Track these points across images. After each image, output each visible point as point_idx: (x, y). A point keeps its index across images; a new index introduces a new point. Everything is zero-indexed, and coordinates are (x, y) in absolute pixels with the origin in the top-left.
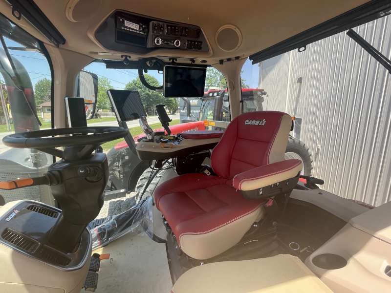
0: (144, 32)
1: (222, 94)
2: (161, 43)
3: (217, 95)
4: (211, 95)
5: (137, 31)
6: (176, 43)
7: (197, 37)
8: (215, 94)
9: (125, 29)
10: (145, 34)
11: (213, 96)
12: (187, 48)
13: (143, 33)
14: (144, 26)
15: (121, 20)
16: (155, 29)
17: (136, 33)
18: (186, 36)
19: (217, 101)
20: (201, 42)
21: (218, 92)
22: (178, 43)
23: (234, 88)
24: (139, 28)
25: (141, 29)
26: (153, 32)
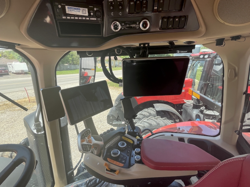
0: (97, 17)
1: (213, 57)
2: (120, 27)
3: (208, 58)
4: (202, 57)
5: (86, 17)
6: (143, 25)
7: (180, 10)
8: (206, 56)
9: (68, 18)
10: (99, 19)
11: (204, 58)
12: (162, 28)
13: (95, 19)
14: (95, 9)
15: (60, 6)
16: (112, 11)
17: (86, 20)
18: (160, 12)
19: (207, 63)
20: (186, 17)
21: (209, 55)
22: (145, 25)
23: (236, 75)
24: (89, 13)
25: (92, 14)
26: (109, 15)
